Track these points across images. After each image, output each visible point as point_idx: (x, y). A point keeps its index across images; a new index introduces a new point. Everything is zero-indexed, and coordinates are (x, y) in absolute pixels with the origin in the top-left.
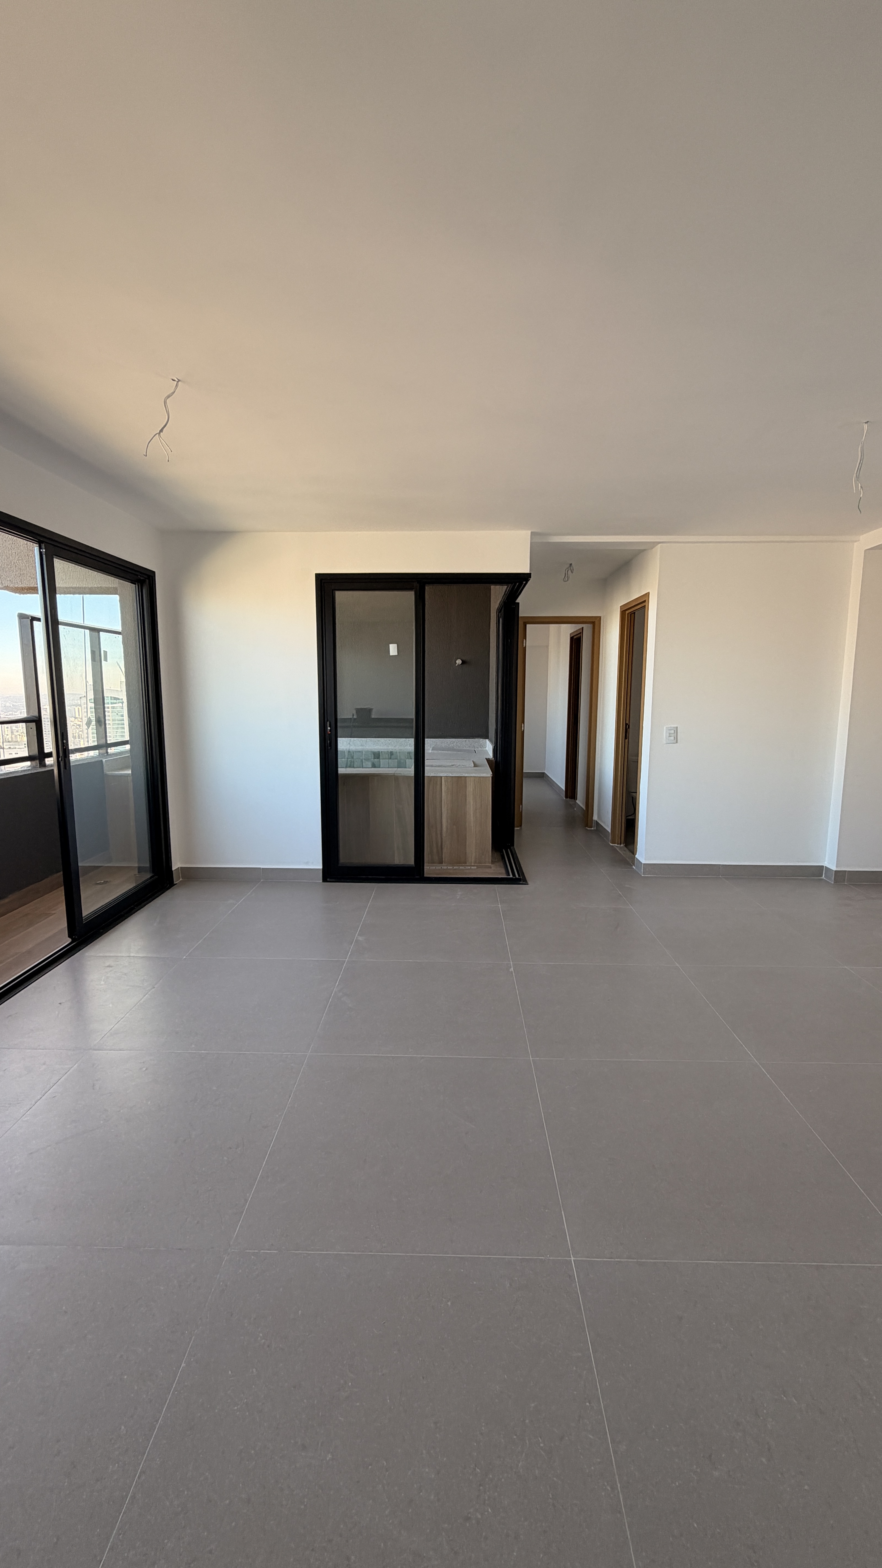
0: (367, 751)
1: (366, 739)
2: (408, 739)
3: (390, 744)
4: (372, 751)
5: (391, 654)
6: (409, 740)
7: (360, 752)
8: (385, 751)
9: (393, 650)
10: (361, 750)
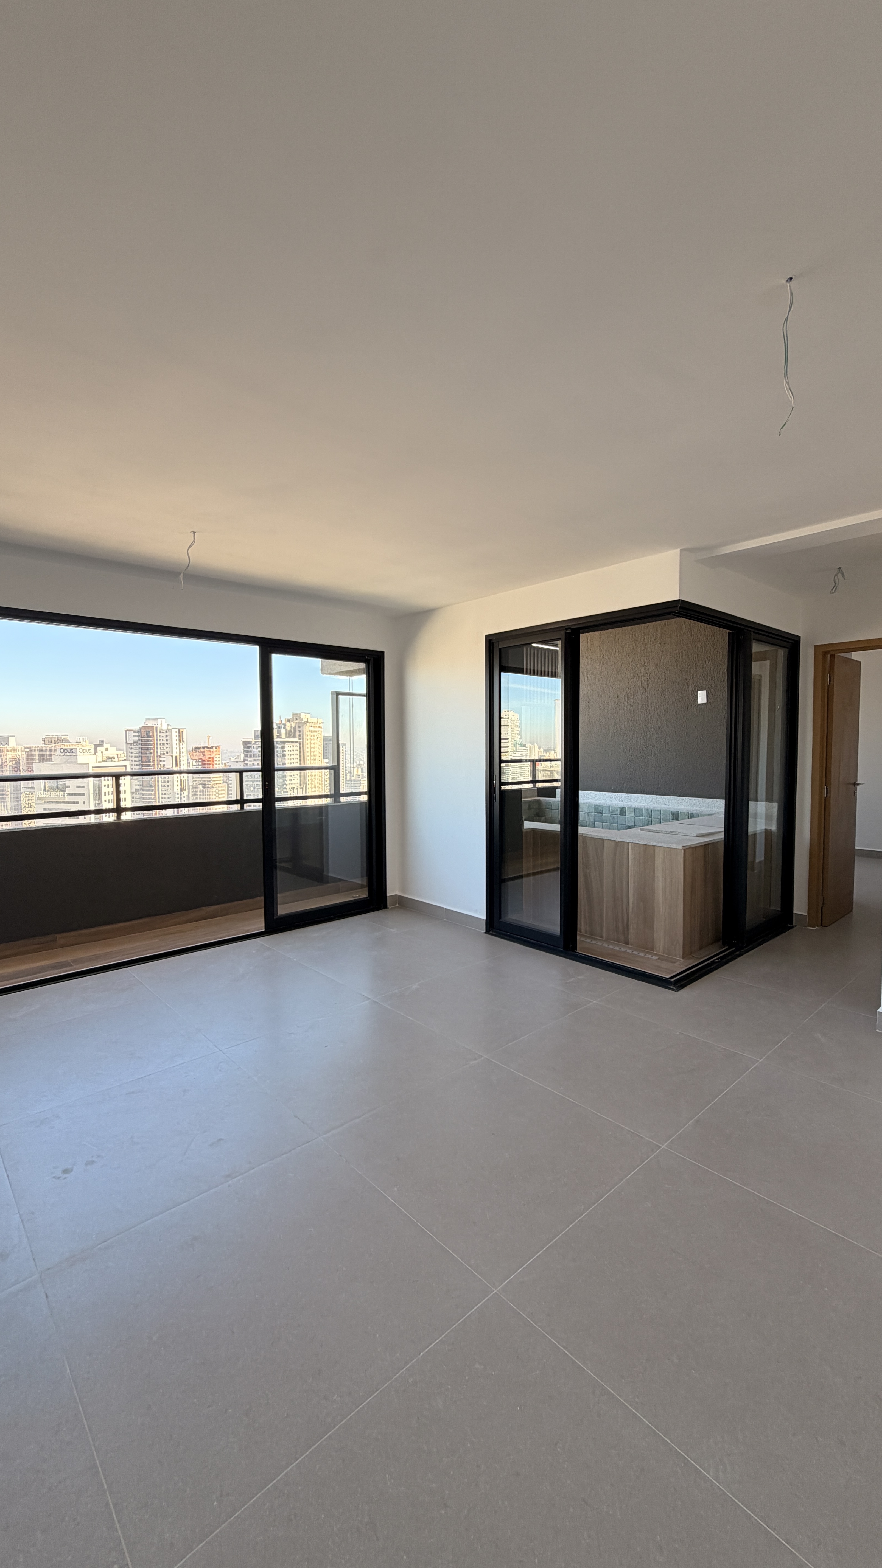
0: (665, 811)
1: (669, 797)
2: (715, 800)
3: (694, 804)
4: (671, 810)
5: (700, 702)
6: (717, 801)
7: (658, 810)
8: (684, 811)
9: (702, 697)
10: (659, 809)
